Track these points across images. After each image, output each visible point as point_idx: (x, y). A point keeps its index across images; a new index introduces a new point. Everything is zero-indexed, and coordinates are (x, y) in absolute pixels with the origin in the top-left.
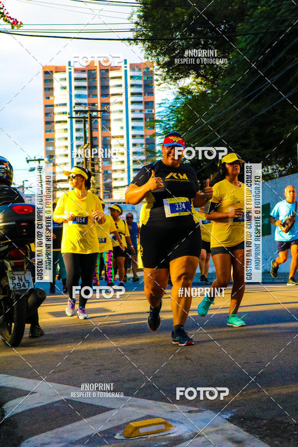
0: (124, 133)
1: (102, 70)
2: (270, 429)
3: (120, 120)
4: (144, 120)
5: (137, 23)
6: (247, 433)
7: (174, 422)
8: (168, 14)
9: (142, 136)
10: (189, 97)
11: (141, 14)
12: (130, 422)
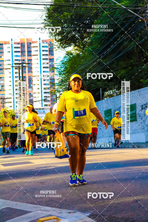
1: (28, 43)
3: (37, 68)
4: (49, 68)
5: (45, 20)
7: (62, 218)
8: (60, 16)
10: (71, 56)
11: (47, 15)
12: (39, 218)
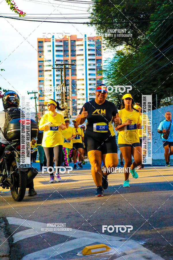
0: (84, 77)
1: (72, 40)
2: (167, 251)
3: (82, 70)
4: (96, 70)
5: (92, 14)
6: (154, 254)
7: (111, 246)
8: (110, 8)
9: (95, 79)
10: (122, 56)
11: (95, 8)
12: (86, 246)
